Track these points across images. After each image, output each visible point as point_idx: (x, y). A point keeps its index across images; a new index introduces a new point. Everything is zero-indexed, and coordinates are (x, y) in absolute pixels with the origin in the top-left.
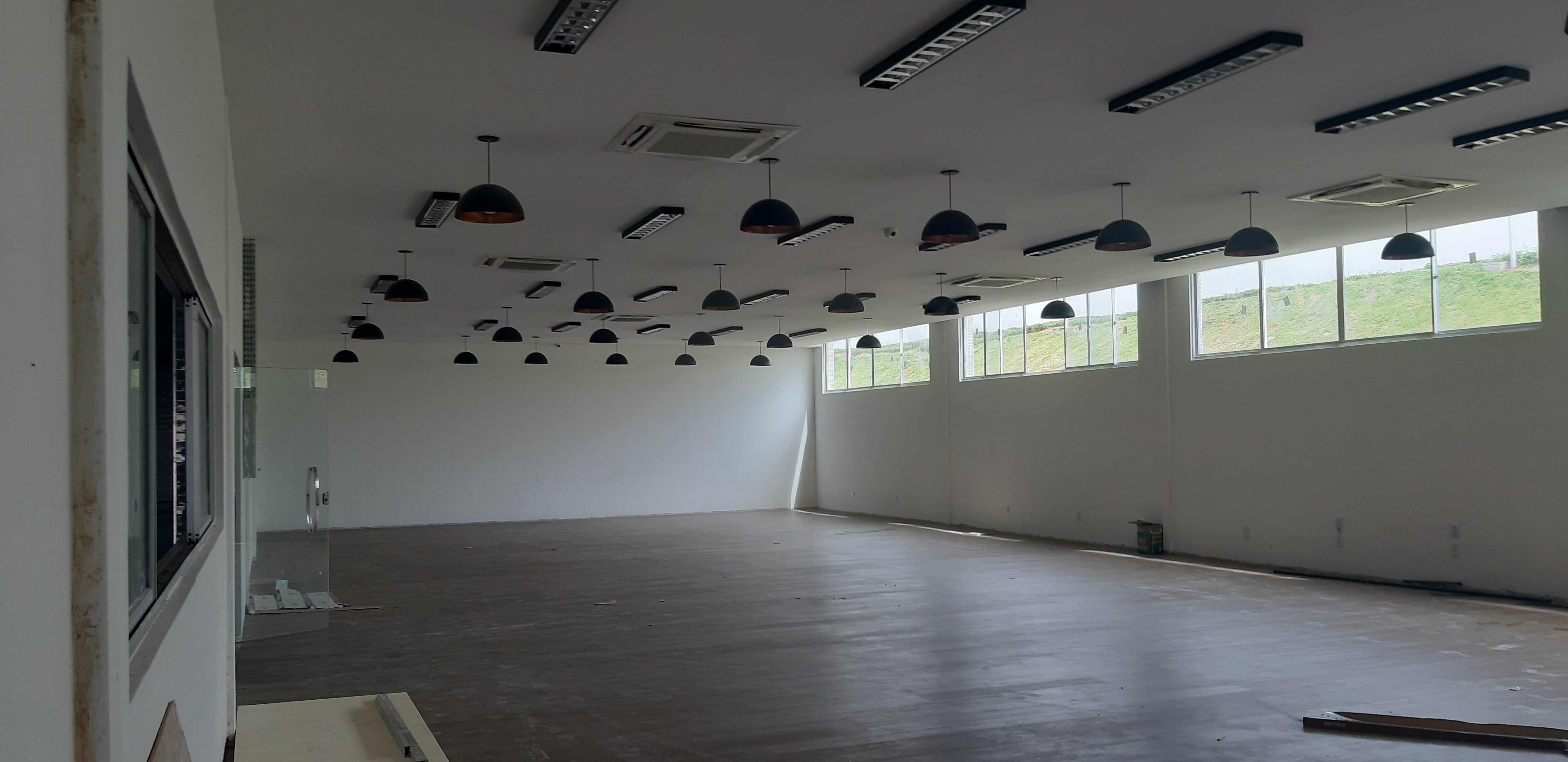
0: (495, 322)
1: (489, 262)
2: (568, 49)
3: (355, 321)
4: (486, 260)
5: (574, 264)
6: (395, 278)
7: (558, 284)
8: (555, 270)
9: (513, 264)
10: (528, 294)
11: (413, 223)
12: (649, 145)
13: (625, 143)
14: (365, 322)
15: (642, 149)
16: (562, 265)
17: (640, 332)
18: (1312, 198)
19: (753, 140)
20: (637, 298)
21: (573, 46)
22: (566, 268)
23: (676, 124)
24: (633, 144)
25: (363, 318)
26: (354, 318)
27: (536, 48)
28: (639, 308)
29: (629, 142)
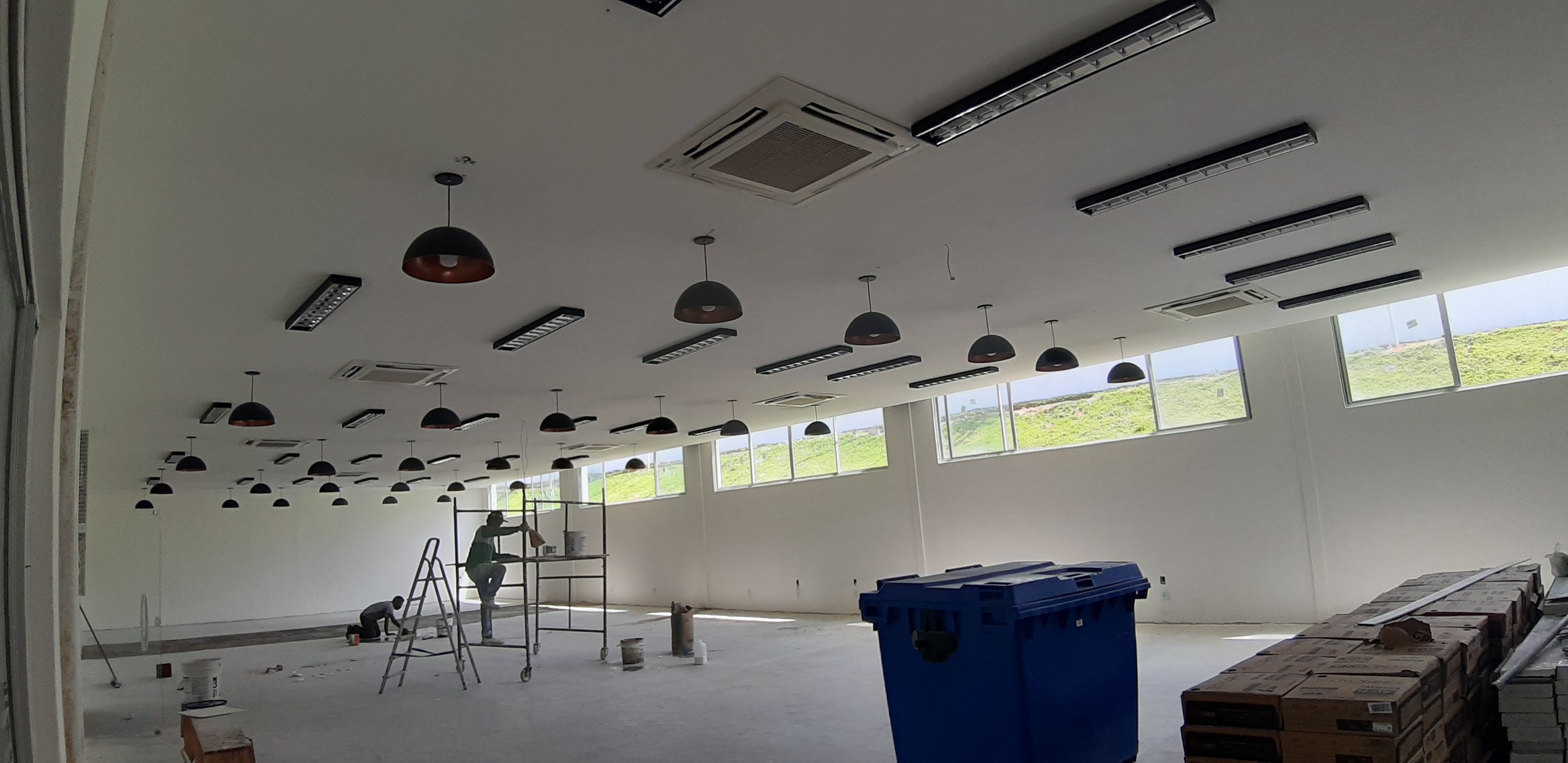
0: (252, 479)
1: (250, 443)
2: (307, 329)
3: (152, 481)
4: (247, 441)
5: (309, 443)
6: (183, 453)
7: (297, 455)
8: (296, 447)
9: (265, 444)
10: (276, 462)
11: (199, 420)
12: (360, 377)
13: (344, 376)
14: (159, 482)
15: (355, 379)
16: (300, 444)
17: (356, 482)
18: (766, 403)
19: (429, 374)
20: (353, 462)
21: (310, 328)
22: (303, 445)
23: (378, 366)
24: (349, 376)
25: (158, 479)
26: (152, 479)
27: (287, 328)
28: (356, 468)
29: (346, 375)
